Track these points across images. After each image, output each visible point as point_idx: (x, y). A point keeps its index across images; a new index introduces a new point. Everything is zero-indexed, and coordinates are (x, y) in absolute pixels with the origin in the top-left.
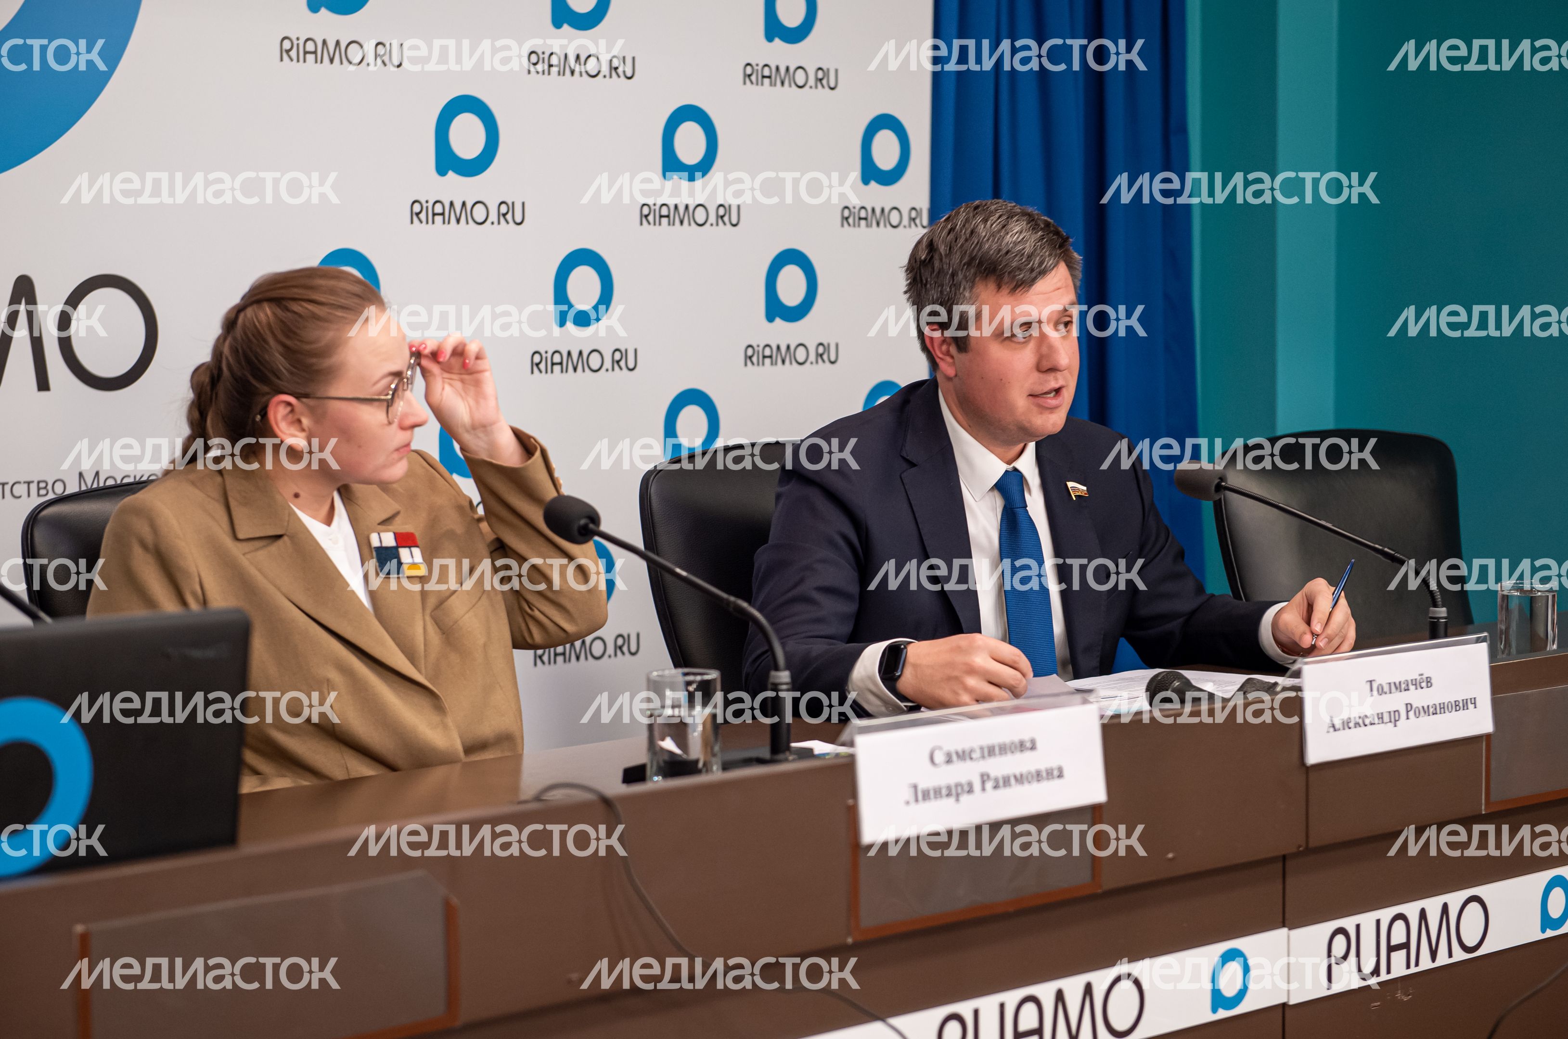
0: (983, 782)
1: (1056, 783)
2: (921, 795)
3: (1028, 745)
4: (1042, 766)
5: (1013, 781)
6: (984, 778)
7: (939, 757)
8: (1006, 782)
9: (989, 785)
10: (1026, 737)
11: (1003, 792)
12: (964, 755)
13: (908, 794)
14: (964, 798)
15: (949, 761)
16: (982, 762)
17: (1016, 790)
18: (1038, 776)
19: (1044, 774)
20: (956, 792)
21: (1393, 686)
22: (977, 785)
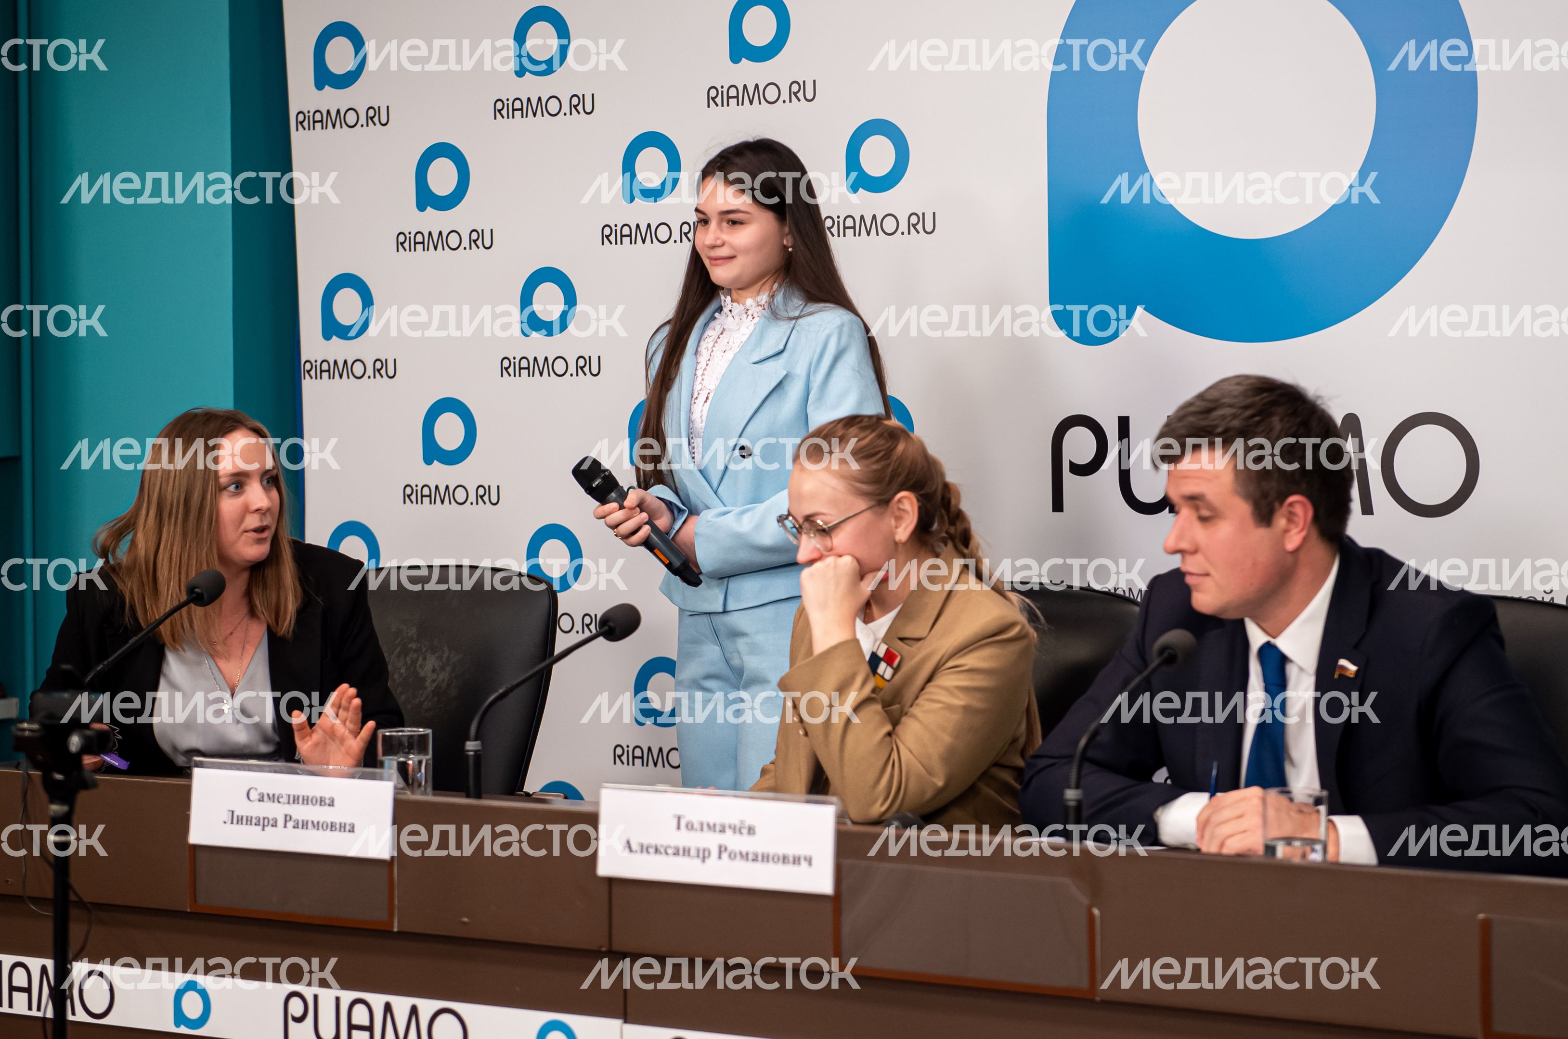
0: (286, 821)
1: (347, 835)
2: (236, 819)
3: (327, 802)
4: (337, 820)
5: (310, 825)
6: (287, 818)
7: (254, 795)
8: (305, 825)
9: (290, 824)
10: (327, 795)
11: (299, 831)
12: (274, 798)
13: (227, 817)
14: (269, 829)
15: (261, 800)
16: (287, 806)
17: (311, 833)
18: (332, 827)
19: (338, 826)
20: (263, 823)
21: (705, 827)
22: (281, 823)
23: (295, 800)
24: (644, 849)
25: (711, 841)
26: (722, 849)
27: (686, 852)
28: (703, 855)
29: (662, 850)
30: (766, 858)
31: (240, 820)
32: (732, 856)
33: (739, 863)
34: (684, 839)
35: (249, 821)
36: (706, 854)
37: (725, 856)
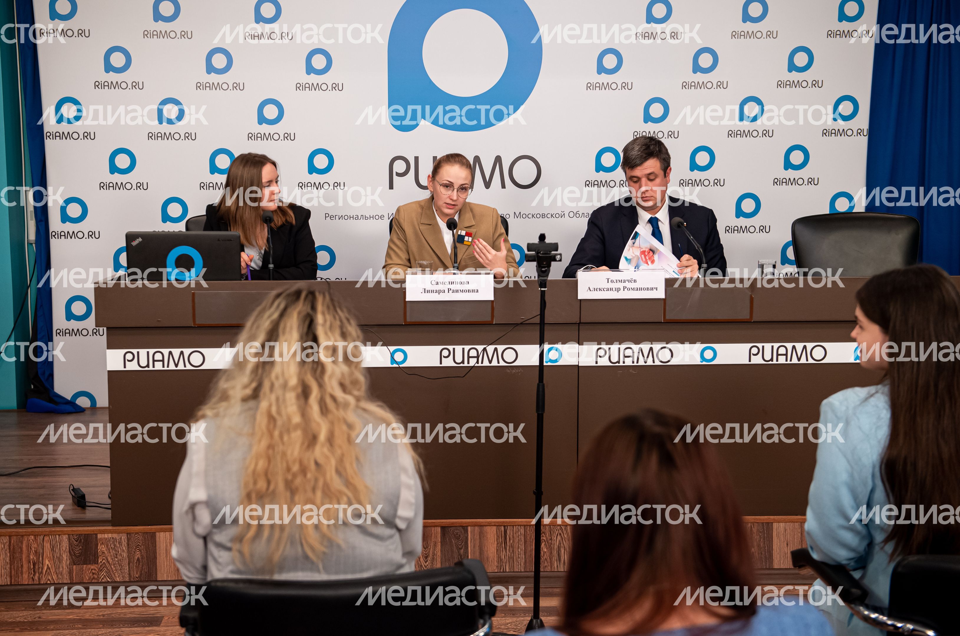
1: (475, 293)
3: (466, 283)
4: (471, 288)
5: (459, 291)
6: (449, 290)
7: (434, 283)
8: (457, 291)
9: (450, 292)
10: (464, 281)
11: (455, 294)
12: (442, 283)
13: (423, 291)
14: (441, 294)
15: (437, 283)
16: (449, 285)
18: (469, 291)
19: (471, 291)
20: (439, 292)
21: (618, 281)
22: (446, 291)
23: (452, 283)
24: (595, 290)
25: (621, 285)
26: (624, 288)
27: (611, 289)
28: (618, 290)
29: (602, 290)
30: (641, 289)
31: (428, 291)
32: (629, 289)
33: (631, 291)
34: (610, 285)
35: (432, 291)
36: (619, 290)
37: (626, 290)
